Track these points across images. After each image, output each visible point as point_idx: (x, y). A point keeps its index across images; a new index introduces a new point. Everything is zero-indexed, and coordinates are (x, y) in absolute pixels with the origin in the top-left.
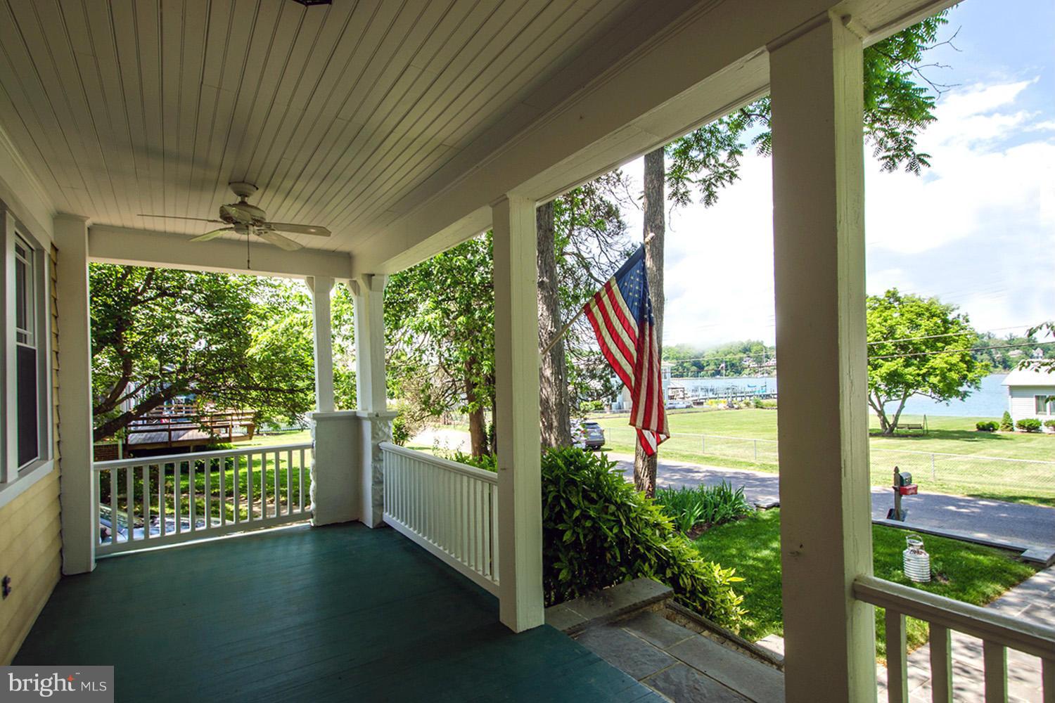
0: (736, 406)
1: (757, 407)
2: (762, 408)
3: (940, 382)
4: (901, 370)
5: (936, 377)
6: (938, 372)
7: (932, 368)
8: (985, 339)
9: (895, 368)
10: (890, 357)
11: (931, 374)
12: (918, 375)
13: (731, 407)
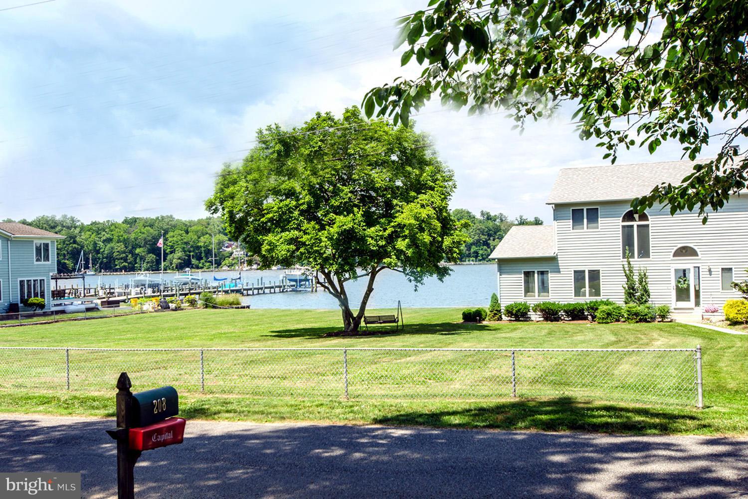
0: (172, 306)
1: (207, 306)
2: (214, 307)
3: (408, 247)
4: (359, 230)
5: (404, 240)
6: (407, 232)
7: (399, 225)
8: (498, 222)
9: (350, 225)
10: (346, 209)
11: (398, 237)
12: (382, 237)
13: (165, 307)
